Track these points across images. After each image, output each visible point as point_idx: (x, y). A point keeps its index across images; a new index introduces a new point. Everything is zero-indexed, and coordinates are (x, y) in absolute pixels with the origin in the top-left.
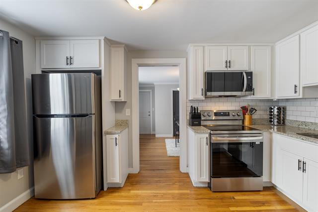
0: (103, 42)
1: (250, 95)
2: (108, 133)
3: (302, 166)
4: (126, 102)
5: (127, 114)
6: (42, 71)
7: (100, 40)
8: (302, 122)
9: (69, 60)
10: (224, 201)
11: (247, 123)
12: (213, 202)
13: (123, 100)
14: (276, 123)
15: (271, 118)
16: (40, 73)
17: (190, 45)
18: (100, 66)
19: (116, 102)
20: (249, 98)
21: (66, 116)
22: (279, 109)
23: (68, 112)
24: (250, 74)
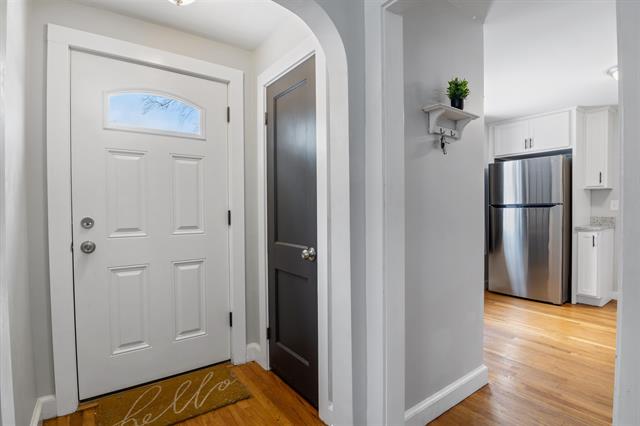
0: (574, 112)
2: (579, 229)
4: (610, 189)
5: (612, 208)
6: (496, 159)
7: (570, 112)
9: (529, 143)
13: (606, 187)
16: (493, 162)
18: (570, 143)
19: (591, 190)
21: (517, 206)
23: (520, 202)
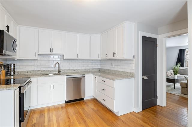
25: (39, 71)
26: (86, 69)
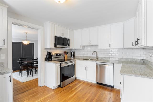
1: (68, 47)
3: (86, 68)
8: (80, 56)
10: (68, 88)
11: (66, 58)
12: (66, 91)
14: (73, 57)
15: (71, 56)
17: (49, 22)
20: (67, 48)
22: (74, 52)
24: (69, 39)
25: (85, 57)
26: (123, 59)
